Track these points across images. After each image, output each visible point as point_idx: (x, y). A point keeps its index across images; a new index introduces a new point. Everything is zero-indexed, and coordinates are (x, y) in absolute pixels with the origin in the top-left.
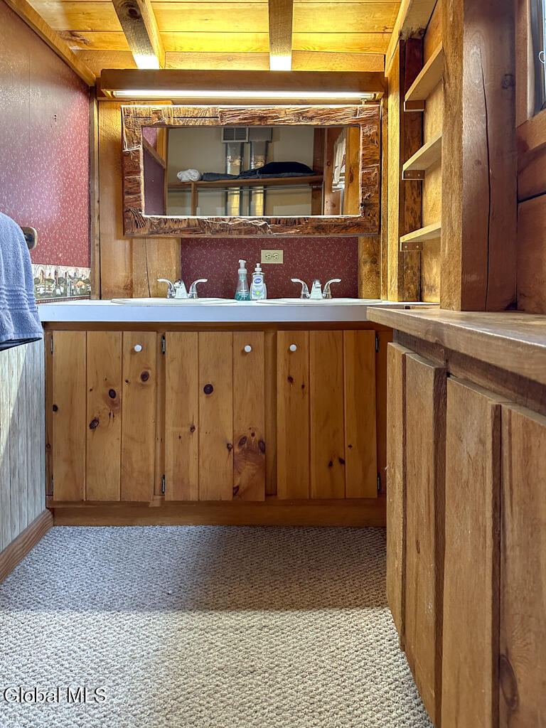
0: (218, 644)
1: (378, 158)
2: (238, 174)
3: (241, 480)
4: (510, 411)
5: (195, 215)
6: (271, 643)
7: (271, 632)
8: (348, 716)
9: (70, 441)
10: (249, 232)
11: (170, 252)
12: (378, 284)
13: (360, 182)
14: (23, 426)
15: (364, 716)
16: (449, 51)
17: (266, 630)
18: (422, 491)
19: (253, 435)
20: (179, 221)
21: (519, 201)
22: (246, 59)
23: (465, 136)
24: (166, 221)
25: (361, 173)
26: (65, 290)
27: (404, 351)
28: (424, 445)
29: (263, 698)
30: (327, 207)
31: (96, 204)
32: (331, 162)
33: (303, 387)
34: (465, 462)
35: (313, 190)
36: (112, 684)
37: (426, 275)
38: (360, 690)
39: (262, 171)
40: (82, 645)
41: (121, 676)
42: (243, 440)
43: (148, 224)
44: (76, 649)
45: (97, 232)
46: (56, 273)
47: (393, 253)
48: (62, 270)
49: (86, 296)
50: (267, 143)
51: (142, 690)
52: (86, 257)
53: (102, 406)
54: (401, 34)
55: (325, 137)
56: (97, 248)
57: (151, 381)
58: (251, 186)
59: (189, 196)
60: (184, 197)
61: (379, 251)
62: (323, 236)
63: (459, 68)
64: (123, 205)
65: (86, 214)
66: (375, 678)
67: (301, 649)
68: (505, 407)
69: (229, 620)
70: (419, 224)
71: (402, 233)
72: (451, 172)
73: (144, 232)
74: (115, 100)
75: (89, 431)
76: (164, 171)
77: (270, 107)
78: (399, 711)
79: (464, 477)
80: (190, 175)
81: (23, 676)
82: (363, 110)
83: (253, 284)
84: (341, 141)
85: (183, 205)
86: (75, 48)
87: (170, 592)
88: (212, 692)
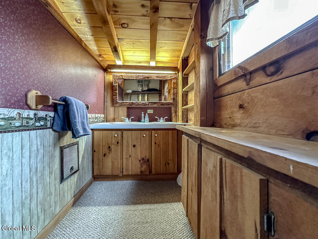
0: (138, 215)
1: (176, 88)
2: (141, 91)
3: (143, 169)
4: (225, 160)
5: (130, 101)
6: (151, 214)
7: (152, 210)
8: (173, 235)
9: (99, 159)
10: (145, 105)
11: (124, 110)
12: (177, 119)
13: (172, 93)
14: (86, 156)
15: (177, 235)
16: (196, 61)
17: (150, 210)
18: (194, 177)
19: (146, 158)
20: (127, 102)
21: (214, 99)
22: (144, 63)
23: (201, 82)
24: (123, 102)
25: (172, 91)
26: (98, 120)
27: (188, 138)
28: (194, 164)
29: (150, 231)
30: (163, 99)
31: (106, 99)
32: (164, 89)
33: (159, 145)
34: (209, 171)
35: (159, 95)
36: (109, 228)
37: (189, 117)
38: (175, 227)
39: (147, 90)
40: (101, 216)
41: (111, 226)
42: (143, 159)
43: (119, 103)
44: (99, 218)
45: (106, 105)
46: (95, 116)
47: (180, 111)
48: (97, 115)
49: (103, 121)
50: (148, 84)
51: (117, 230)
52: (103, 112)
53: (107, 151)
54: (182, 58)
55: (162, 82)
56: (106, 109)
57: (119, 144)
58: (144, 94)
59: (129, 96)
60: (128, 96)
61: (177, 111)
62: (163, 106)
63: (199, 65)
64: (113, 98)
65: (103, 101)
66: (179, 223)
67: (159, 215)
68: (224, 159)
69: (140, 207)
70: (187, 104)
71: (183, 106)
72: (197, 91)
73: (118, 105)
74: (111, 72)
75: (104, 157)
76: (123, 90)
77: (150, 75)
78: (186, 233)
79: (208, 176)
80: (129, 91)
81: (84, 227)
82: (173, 76)
83: (146, 118)
84: (166, 84)
85: (128, 98)
86: (101, 59)
87: (125, 200)
88: (136, 230)
